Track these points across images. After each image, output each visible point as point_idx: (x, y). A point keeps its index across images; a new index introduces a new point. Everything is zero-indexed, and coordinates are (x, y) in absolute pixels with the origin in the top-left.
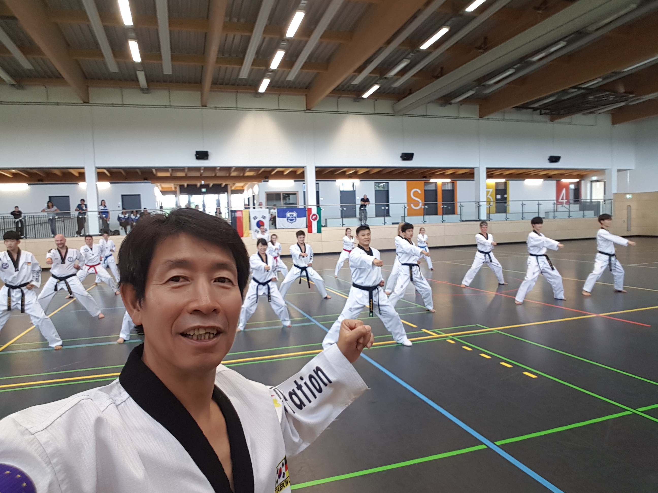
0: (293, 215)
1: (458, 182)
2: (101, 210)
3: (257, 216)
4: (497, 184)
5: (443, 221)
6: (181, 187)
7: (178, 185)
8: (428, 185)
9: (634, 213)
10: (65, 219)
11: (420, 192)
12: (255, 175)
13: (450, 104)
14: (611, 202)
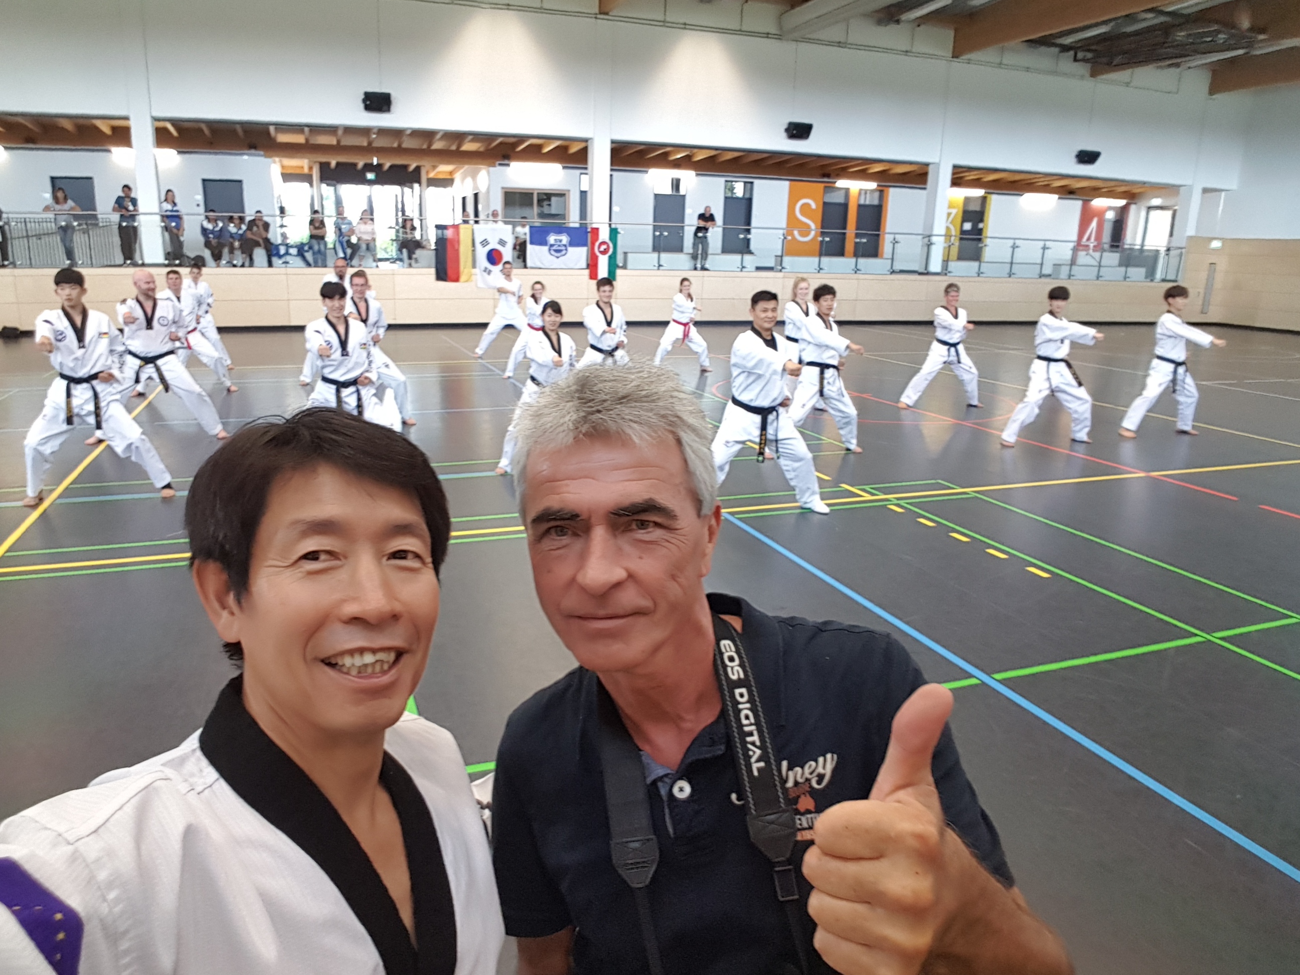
0: (561, 241)
1: (892, 190)
2: (166, 211)
3: (489, 240)
4: (967, 200)
5: (857, 270)
6: (324, 167)
7: (315, 162)
8: (832, 192)
9: (1219, 279)
10: (90, 227)
11: (813, 206)
12: (482, 149)
13: (898, 22)
14: (1181, 253)
